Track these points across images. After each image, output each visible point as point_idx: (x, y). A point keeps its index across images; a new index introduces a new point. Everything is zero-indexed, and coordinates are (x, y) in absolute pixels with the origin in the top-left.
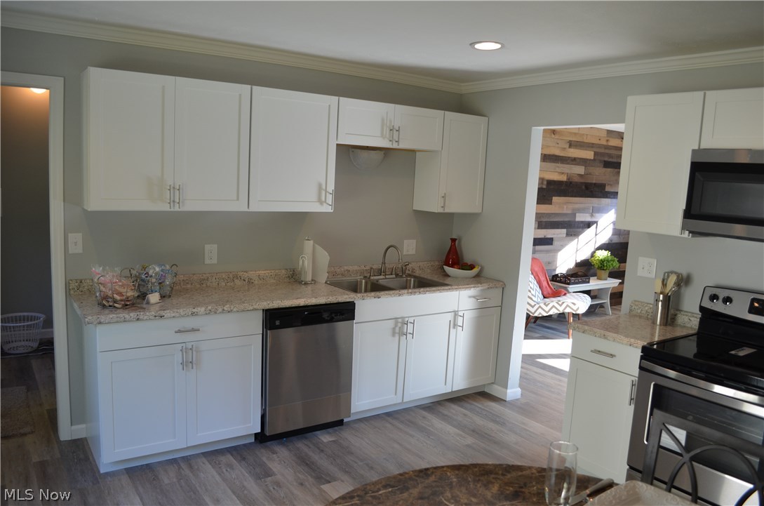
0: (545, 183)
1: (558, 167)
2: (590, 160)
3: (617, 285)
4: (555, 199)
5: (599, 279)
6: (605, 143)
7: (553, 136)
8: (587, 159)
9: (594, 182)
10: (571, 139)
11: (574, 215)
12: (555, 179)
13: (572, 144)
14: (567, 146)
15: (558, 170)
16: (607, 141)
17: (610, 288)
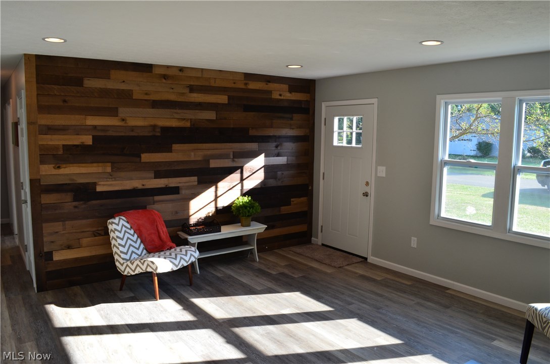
0: (159, 130)
1: (177, 113)
2: (223, 104)
3: (262, 231)
4: (175, 147)
5: (243, 226)
6: (243, 87)
7: (164, 81)
8: (218, 104)
9: (232, 126)
10: (192, 83)
11: (208, 162)
12: (174, 126)
13: (192, 89)
14: (187, 91)
15: (176, 116)
16: (246, 84)
17: (254, 235)
